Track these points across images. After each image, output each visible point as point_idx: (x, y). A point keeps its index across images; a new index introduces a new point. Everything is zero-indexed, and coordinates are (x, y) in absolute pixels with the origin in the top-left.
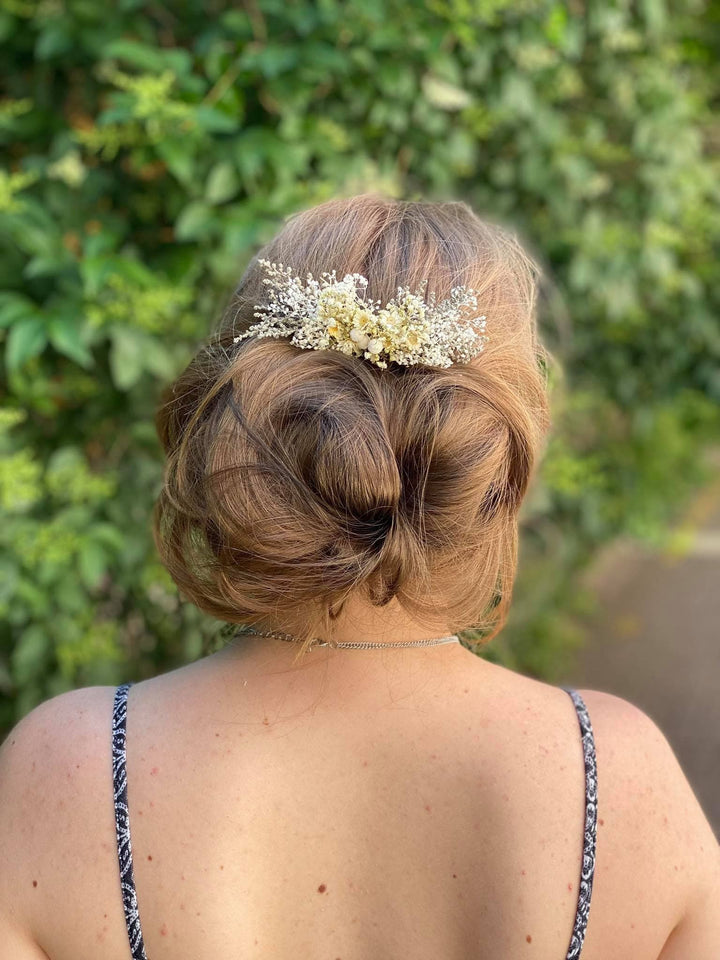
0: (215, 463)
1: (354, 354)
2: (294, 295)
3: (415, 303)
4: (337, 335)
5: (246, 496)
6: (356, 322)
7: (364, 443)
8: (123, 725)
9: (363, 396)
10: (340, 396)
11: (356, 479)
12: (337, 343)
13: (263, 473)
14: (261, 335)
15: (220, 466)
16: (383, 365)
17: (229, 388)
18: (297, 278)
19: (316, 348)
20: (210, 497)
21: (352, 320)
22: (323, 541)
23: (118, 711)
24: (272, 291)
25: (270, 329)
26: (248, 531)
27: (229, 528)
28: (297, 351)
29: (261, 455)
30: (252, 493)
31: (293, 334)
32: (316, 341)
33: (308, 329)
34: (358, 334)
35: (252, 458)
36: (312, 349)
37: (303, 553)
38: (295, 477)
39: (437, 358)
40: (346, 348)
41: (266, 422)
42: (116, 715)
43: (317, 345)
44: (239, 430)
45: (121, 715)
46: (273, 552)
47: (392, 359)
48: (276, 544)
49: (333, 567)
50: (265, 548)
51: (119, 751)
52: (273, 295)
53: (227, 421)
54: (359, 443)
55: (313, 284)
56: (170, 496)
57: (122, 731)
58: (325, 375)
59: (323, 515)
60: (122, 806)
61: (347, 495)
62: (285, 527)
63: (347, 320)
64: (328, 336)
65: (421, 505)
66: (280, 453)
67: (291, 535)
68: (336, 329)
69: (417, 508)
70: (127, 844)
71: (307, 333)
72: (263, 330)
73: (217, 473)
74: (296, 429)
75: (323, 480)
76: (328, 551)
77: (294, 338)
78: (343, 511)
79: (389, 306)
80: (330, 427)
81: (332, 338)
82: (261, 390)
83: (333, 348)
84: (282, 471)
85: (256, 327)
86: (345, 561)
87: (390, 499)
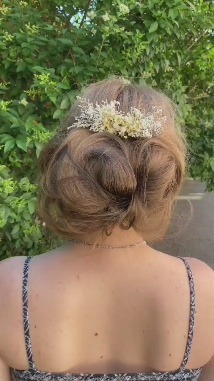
0: (61, 176)
1: (114, 133)
2: (91, 111)
3: (138, 112)
4: (108, 126)
5: (73, 188)
6: (115, 120)
7: (121, 166)
8: (26, 276)
9: (119, 148)
10: (110, 149)
11: (119, 180)
12: (108, 129)
13: (81, 179)
14: (78, 126)
15: (63, 178)
16: (126, 137)
17: (66, 147)
18: (92, 103)
19: (100, 131)
20: (59, 190)
21: (114, 119)
22: (105, 206)
23: (25, 270)
24: (82, 110)
25: (81, 124)
26: (75, 202)
27: (67, 202)
28: (92, 132)
29: (79, 172)
30: (77, 188)
31: (90, 126)
32: (100, 128)
33: (96, 124)
34: (116, 125)
35: (76, 173)
36: (98, 132)
37: (97, 211)
38: (93, 180)
39: (147, 134)
40: (111, 131)
41: (81, 159)
42: (24, 272)
43: (100, 130)
44: (71, 163)
45: (26, 271)
46: (85, 211)
47: (129, 135)
48: (87, 207)
49: (109, 216)
50: (82, 209)
51: (25, 287)
52: (82, 111)
53: (65, 160)
54: (119, 166)
55: (98, 106)
56: (44, 190)
57: (26, 279)
58: (104, 141)
59: (105, 195)
60: (25, 307)
61: (115, 187)
62: (90, 200)
63: (112, 119)
64: (104, 126)
65: (145, 190)
66: (87, 171)
67: (92, 204)
68: (107, 123)
69: (143, 192)
70: (27, 321)
71: (96, 125)
72: (79, 124)
73: (62, 180)
74: (93, 162)
75: (105, 181)
76: (107, 210)
77: (91, 128)
78: (113, 194)
79: (128, 114)
80: (107, 160)
81: (106, 127)
82: (79, 147)
83: (106, 131)
84: (88, 179)
85: (76, 123)
86: (114, 213)
87: (132, 188)
